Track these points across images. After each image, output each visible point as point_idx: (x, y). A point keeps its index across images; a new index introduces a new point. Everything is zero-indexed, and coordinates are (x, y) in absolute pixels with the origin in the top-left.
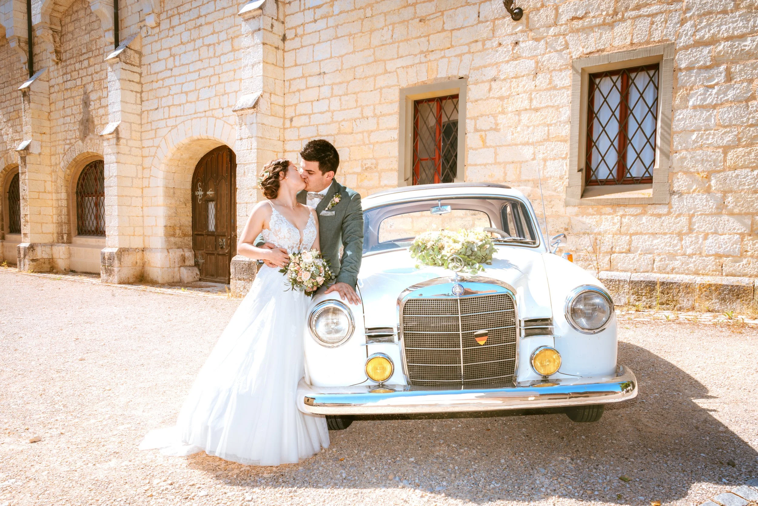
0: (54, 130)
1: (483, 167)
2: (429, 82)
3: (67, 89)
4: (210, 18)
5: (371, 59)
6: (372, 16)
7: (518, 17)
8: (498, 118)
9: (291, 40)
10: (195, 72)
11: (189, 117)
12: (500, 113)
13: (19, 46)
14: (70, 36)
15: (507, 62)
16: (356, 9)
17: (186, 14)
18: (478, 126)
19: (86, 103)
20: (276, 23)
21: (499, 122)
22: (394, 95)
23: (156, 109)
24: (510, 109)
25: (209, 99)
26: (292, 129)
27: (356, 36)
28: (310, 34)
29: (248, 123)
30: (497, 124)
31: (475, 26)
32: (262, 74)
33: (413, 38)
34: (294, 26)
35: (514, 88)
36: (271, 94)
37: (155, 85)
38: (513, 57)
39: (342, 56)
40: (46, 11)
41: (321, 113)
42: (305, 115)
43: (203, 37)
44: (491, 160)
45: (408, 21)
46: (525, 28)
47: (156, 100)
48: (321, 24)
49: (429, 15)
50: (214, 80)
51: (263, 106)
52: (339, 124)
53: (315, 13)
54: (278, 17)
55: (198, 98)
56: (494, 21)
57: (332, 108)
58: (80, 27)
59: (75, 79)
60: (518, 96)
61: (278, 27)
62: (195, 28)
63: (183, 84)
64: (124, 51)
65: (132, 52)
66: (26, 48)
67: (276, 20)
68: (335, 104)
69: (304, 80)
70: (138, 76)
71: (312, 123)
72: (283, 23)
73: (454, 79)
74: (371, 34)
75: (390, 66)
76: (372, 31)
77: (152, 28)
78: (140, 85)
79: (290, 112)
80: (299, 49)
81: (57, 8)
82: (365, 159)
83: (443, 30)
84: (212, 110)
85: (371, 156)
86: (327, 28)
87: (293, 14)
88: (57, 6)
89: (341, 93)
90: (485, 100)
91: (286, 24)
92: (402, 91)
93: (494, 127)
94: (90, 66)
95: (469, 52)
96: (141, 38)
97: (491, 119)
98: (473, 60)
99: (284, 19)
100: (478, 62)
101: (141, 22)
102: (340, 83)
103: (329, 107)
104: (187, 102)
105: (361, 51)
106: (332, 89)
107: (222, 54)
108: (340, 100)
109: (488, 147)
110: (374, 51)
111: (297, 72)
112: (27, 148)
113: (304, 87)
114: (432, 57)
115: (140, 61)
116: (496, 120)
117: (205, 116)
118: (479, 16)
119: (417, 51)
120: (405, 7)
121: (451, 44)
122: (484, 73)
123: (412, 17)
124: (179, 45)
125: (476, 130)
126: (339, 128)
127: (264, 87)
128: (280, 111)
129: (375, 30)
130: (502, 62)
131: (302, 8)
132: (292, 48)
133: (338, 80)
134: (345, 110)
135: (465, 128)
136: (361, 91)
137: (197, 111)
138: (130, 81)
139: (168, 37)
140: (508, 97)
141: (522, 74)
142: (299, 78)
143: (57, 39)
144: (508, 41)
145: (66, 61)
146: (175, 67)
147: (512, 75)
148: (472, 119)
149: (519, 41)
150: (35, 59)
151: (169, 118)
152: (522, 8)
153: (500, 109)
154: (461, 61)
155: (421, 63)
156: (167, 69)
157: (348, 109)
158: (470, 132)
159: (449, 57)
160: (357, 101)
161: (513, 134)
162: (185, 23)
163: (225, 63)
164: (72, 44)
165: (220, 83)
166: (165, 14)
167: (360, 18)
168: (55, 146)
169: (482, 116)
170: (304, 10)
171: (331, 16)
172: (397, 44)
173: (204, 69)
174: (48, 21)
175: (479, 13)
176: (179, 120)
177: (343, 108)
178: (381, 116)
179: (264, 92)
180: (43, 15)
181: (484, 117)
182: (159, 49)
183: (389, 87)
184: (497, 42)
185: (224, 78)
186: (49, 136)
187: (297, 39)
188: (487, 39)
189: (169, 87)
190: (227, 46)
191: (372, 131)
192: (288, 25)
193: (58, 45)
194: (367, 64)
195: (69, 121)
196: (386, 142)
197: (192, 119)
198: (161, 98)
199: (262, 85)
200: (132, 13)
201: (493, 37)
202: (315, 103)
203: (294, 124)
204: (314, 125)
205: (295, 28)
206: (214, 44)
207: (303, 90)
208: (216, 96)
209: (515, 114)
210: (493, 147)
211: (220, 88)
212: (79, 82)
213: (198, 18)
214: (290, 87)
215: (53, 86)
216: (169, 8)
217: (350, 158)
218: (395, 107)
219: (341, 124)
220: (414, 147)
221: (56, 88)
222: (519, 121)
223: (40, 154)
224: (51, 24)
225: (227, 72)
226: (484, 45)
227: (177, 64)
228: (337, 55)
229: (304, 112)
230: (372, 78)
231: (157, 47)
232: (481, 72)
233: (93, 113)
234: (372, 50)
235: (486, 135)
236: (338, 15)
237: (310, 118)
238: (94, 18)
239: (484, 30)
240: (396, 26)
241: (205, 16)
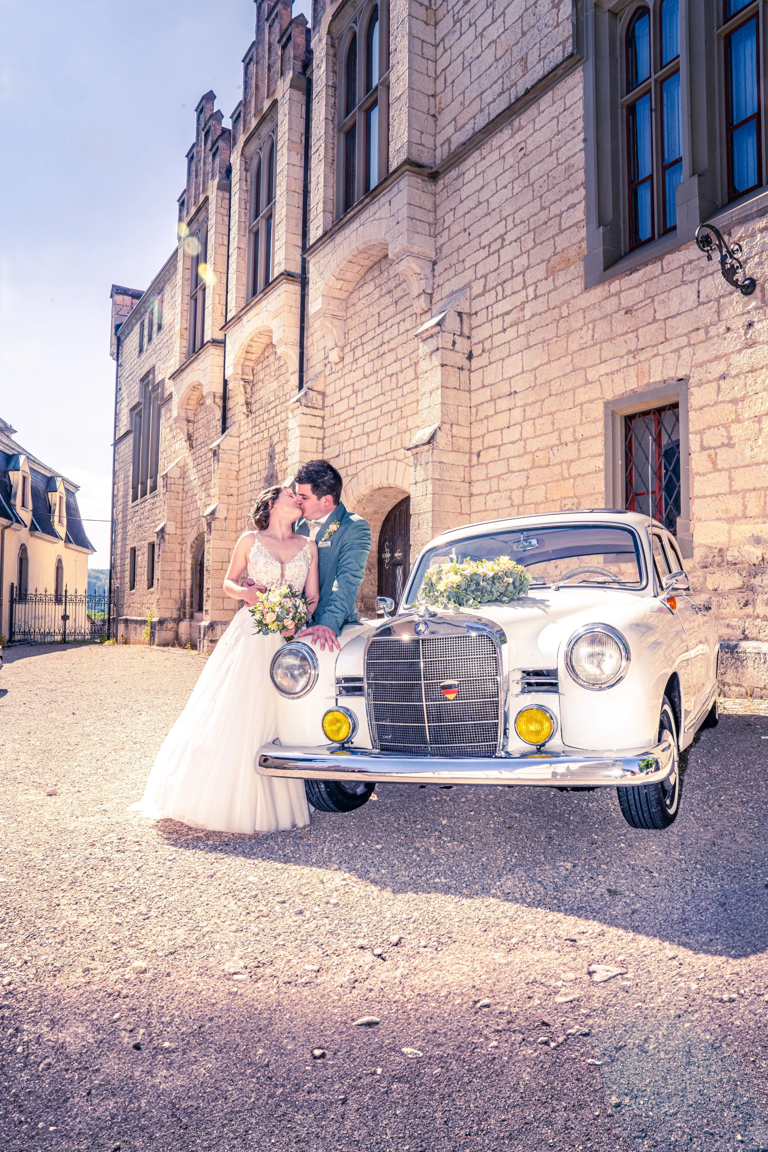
0: (241, 491)
1: (714, 498)
2: (640, 390)
3: (255, 444)
4: (392, 344)
5: (570, 368)
6: (569, 315)
7: (750, 290)
8: (731, 429)
9: (477, 356)
10: (377, 408)
11: (370, 462)
12: (733, 421)
13: (214, 402)
14: (260, 384)
15: (739, 351)
16: (549, 309)
17: (370, 343)
18: (705, 442)
19: (272, 457)
20: (458, 339)
21: (732, 434)
22: (598, 411)
23: (337, 456)
24: (746, 415)
25: (391, 438)
26: (480, 467)
27: (551, 342)
28: (498, 346)
29: (423, 463)
30: (730, 438)
31: (695, 310)
32: (440, 401)
33: (617, 335)
34: (481, 339)
35: (750, 386)
36: (452, 425)
37: (337, 429)
38: (746, 344)
39: (535, 369)
40: (238, 361)
41: (513, 443)
42: (494, 447)
43: (386, 367)
44: (725, 489)
45: (611, 315)
46: (760, 303)
47: (337, 447)
48: (511, 333)
49: (637, 304)
50: (397, 415)
51: (441, 440)
52: (533, 455)
53: (504, 321)
54: (461, 332)
55: (380, 438)
56: (718, 300)
57: (524, 436)
58: (270, 374)
59: (263, 432)
60: (756, 397)
61: (462, 345)
62: (378, 357)
63: (365, 423)
64: (306, 394)
65: (315, 393)
66: (221, 403)
67: (460, 336)
68: (528, 430)
69: (492, 404)
70: (320, 419)
71: (502, 457)
72: (469, 338)
73: (671, 382)
74: (568, 337)
75: (592, 374)
76: (569, 333)
77: (336, 364)
78: (322, 430)
79: (477, 446)
80: (486, 366)
81: (249, 356)
82: (565, 498)
83: (655, 320)
84: (393, 451)
85: (572, 494)
86: (518, 337)
87: (480, 326)
88: (249, 355)
89: (534, 415)
90: (713, 406)
91: (472, 339)
92: (607, 404)
93: (726, 442)
94: (277, 415)
95: (689, 345)
96: (325, 377)
97: (723, 431)
98: (694, 354)
99: (470, 333)
100: (701, 355)
101: (325, 359)
102: (534, 403)
103: (521, 434)
104: (368, 444)
105: (557, 359)
106: (525, 411)
107: (405, 384)
108: (534, 424)
109: (719, 470)
110: (573, 358)
111: (485, 394)
112: (213, 513)
113: (493, 413)
114: (642, 356)
115: (323, 403)
116: (729, 432)
117: (386, 460)
118: (699, 297)
119: (624, 351)
120: (607, 298)
121: (665, 337)
122: (709, 370)
123: (616, 309)
124: (362, 379)
125: (703, 448)
126: (534, 460)
127: (442, 417)
128: (464, 445)
129: (572, 332)
130: (733, 352)
131: (490, 317)
132: (479, 366)
133: (531, 400)
134: (539, 436)
135: (688, 447)
136: (559, 410)
137: (379, 454)
138: (311, 426)
139: (351, 371)
140: (743, 399)
141: (760, 366)
142: (487, 402)
143: (249, 390)
144: (739, 323)
145: (255, 412)
146: (358, 404)
147: (746, 368)
148: (696, 434)
149: (754, 322)
150: (229, 414)
151: (350, 465)
152: (755, 277)
153: (733, 416)
154: (679, 357)
155: (629, 366)
156: (349, 408)
157: (543, 434)
158: (694, 452)
159: (663, 354)
160: (553, 424)
161: (752, 450)
162: (368, 353)
163: (408, 393)
164: (262, 393)
165: (402, 418)
166: (349, 346)
167: (555, 320)
168: (241, 508)
169: (709, 428)
170: (492, 319)
171: (522, 322)
172: (599, 346)
173: (387, 403)
174: (240, 372)
175: (699, 292)
176: (361, 466)
177: (537, 434)
178: (582, 440)
179: (443, 423)
180: (235, 365)
181: (712, 430)
182: (342, 386)
183: (591, 401)
184: (724, 327)
185: (406, 412)
186: (236, 497)
187: (484, 355)
188: (711, 325)
189: (351, 429)
190: (410, 374)
191: (572, 461)
192: (474, 340)
193: (248, 396)
194: (565, 375)
195: (255, 479)
196: (589, 474)
197: (372, 465)
198: (343, 442)
199: (440, 415)
200: (318, 351)
201: (719, 321)
202: (505, 431)
203: (481, 460)
204: (504, 459)
205: (482, 342)
206: (397, 373)
207: (492, 416)
208: (398, 433)
209: (753, 422)
210: (727, 470)
211: (402, 423)
212: (266, 434)
213: (381, 345)
214: (477, 415)
215: (243, 442)
216: (353, 339)
217: (546, 499)
218: (599, 427)
219: (536, 454)
220: (626, 477)
221: (246, 443)
222: (760, 430)
223: (226, 518)
224: (243, 374)
225: (410, 404)
226: (707, 333)
227: (360, 401)
228: (530, 368)
229: (493, 444)
230: (571, 393)
231: (340, 384)
232: (705, 368)
233: (278, 468)
234: (570, 357)
235: (716, 454)
236: (529, 319)
237: (499, 450)
238: (282, 363)
239: (707, 314)
240: (597, 323)
241: (388, 342)
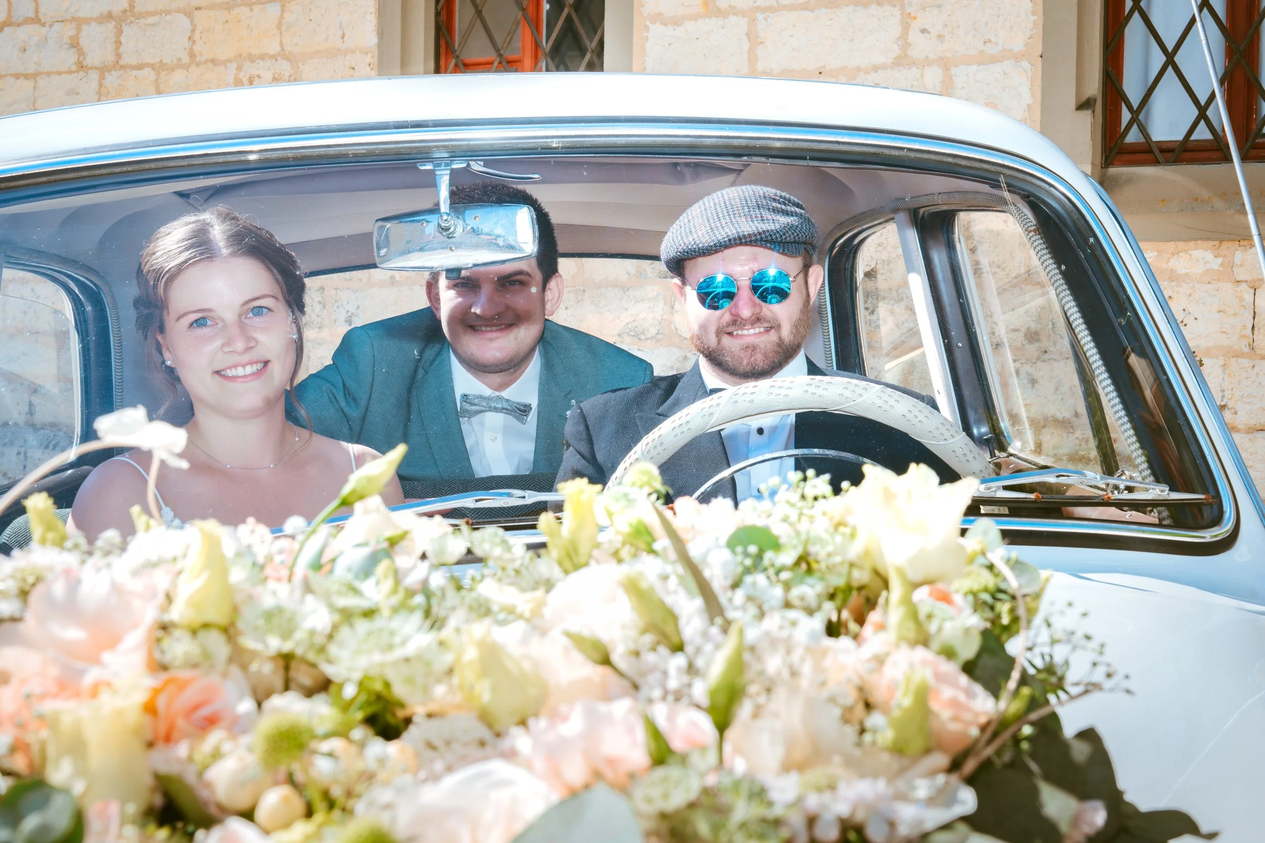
82: (251, 58)
85: (274, 48)
109: (720, 13)
210: (743, 13)
217: (192, 55)
220: (438, 14)
